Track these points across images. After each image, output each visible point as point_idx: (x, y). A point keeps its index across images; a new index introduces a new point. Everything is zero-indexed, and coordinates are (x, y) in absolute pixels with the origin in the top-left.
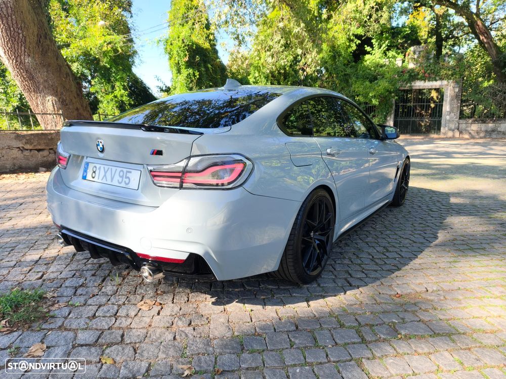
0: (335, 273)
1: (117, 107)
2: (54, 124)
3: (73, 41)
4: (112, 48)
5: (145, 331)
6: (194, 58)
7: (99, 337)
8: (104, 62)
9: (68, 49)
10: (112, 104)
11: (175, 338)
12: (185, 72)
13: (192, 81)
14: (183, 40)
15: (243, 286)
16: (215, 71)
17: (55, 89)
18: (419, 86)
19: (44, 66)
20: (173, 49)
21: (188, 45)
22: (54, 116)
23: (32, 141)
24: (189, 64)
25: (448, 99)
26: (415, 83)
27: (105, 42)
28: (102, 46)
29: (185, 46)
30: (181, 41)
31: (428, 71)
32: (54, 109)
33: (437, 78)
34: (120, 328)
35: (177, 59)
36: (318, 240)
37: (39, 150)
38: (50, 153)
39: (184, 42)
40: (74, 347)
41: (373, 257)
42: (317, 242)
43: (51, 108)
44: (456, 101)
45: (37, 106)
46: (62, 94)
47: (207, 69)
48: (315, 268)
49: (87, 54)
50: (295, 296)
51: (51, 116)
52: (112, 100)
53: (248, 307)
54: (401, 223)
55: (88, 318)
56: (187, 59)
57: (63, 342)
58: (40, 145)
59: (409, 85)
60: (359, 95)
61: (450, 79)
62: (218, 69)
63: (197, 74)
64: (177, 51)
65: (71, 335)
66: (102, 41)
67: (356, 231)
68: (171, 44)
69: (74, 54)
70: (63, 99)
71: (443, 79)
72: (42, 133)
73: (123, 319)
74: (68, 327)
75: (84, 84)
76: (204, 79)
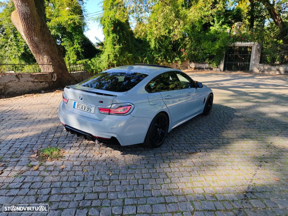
0: (168, 144)
1: (75, 54)
2: (47, 69)
3: (52, 19)
4: (73, 22)
5: (96, 162)
6: (117, 28)
7: (81, 163)
8: (69, 30)
9: (50, 22)
10: (73, 52)
11: (106, 164)
12: (111, 36)
13: (115, 40)
14: (110, 18)
15: (132, 148)
16: (127, 35)
17: (48, 52)
18: (239, 45)
19: (43, 41)
20: (105, 23)
21: (113, 21)
22: (48, 65)
23: (38, 78)
24: (114, 31)
25: (254, 52)
26: (236, 43)
27: (69, 19)
28: (67, 21)
29: (112, 21)
30: (109, 19)
31: (244, 37)
32: (48, 62)
33: (249, 41)
34: (88, 161)
35: (107, 28)
36: (161, 132)
37: (41, 82)
38: (46, 83)
39: (111, 19)
40: (73, 166)
41: (185, 138)
42: (160, 132)
43: (46, 61)
44: (258, 53)
45: (40, 60)
46: (51, 54)
47: (123, 34)
48: (159, 142)
49: (59, 25)
50: (150, 152)
51: (46, 65)
52: (73, 50)
53: (132, 156)
54: (204, 124)
55: (77, 157)
56: (112, 28)
57: (69, 165)
58: (41, 79)
59: (233, 44)
60: (206, 49)
61: (256, 41)
62: (129, 34)
63: (118, 37)
64: (108, 24)
65: (71, 162)
66: (67, 19)
67: (183, 127)
68: (104, 20)
69: (53, 25)
70: (52, 57)
71: (252, 41)
72: (42, 74)
73: (89, 158)
74: (70, 160)
75: (58, 40)
76: (122, 39)
